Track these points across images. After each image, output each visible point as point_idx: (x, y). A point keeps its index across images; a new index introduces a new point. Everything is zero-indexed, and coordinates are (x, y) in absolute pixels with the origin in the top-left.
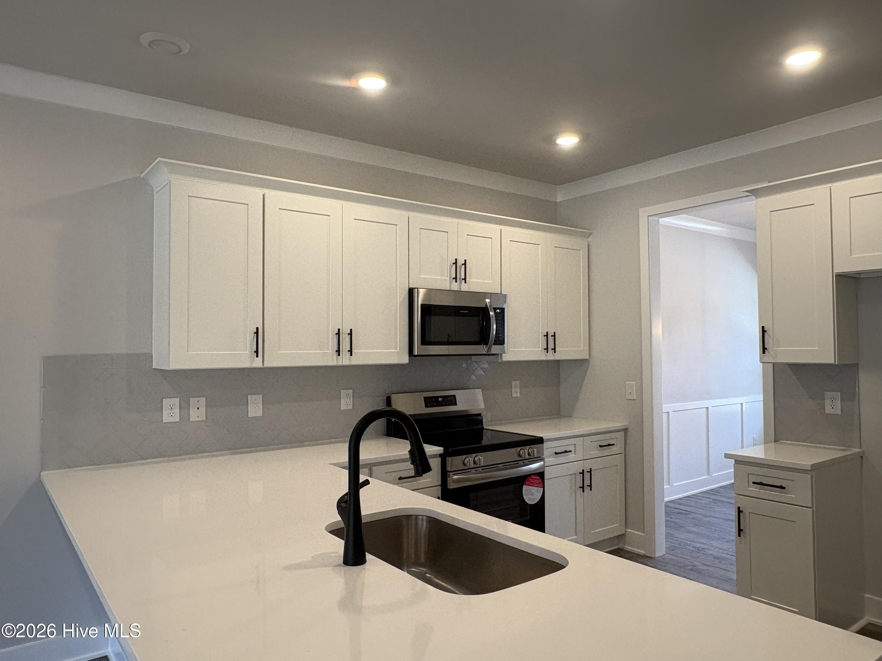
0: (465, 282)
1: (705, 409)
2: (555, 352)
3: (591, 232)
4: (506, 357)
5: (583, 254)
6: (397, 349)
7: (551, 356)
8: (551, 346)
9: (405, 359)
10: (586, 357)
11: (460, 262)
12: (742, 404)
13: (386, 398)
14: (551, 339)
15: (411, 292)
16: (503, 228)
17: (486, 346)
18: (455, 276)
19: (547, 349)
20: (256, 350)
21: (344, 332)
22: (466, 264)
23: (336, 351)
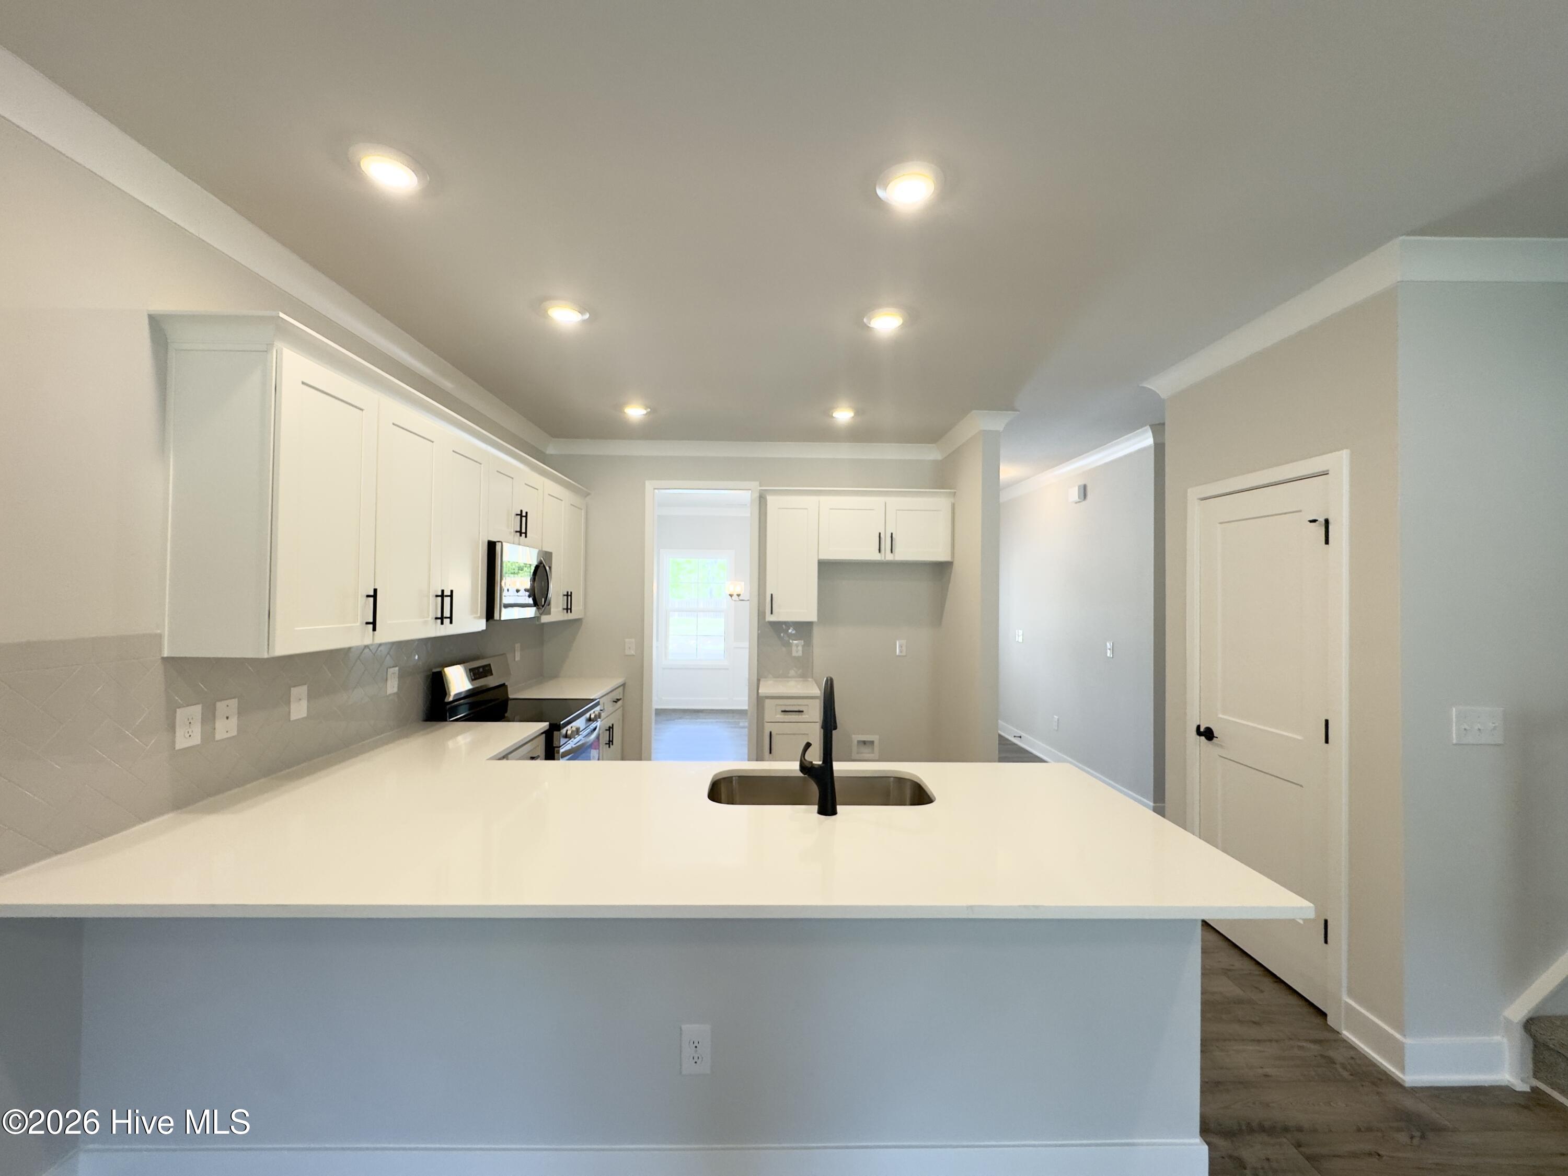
0: (525, 537)
2: (571, 612)
3: (589, 491)
5: (583, 514)
6: (477, 613)
7: (567, 617)
8: (569, 607)
9: (484, 626)
10: (583, 617)
11: (524, 514)
13: (430, 674)
14: (569, 599)
15: (492, 546)
16: (544, 479)
17: (538, 609)
18: (519, 530)
19: (567, 609)
20: (371, 620)
21: (445, 594)
22: (526, 516)
23: (437, 618)
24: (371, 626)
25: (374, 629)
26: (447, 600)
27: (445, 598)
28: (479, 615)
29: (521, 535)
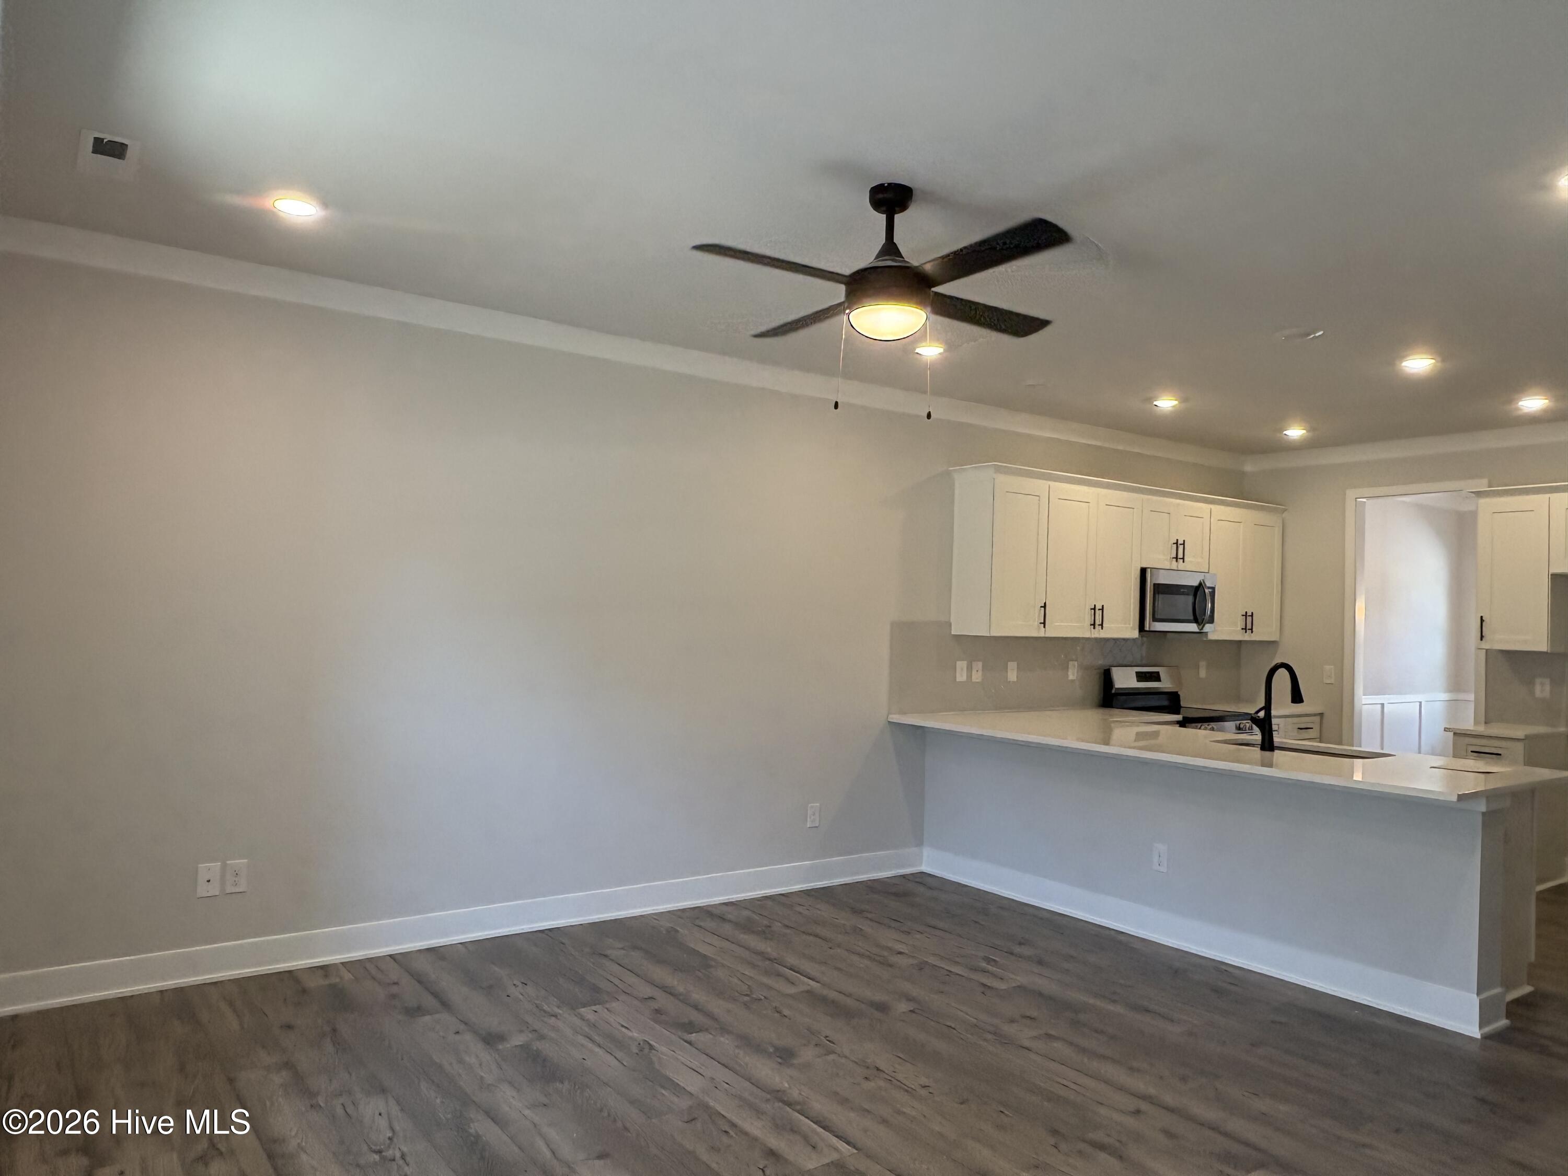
0: (1183, 562)
1: (1380, 705)
2: (1252, 632)
3: (1286, 508)
4: (1212, 637)
5: (1277, 531)
6: (1130, 624)
7: (1247, 637)
8: (1249, 626)
9: (1135, 634)
10: (1278, 640)
11: (1180, 542)
12: (1420, 703)
13: (1103, 671)
14: (1249, 619)
15: (1143, 571)
16: (1212, 506)
17: (1199, 625)
18: (1175, 557)
19: (1245, 629)
20: (1043, 622)
21: (1097, 608)
22: (1184, 544)
23: (1091, 625)
24: (1043, 625)
25: (1044, 627)
26: (1098, 613)
27: (1097, 612)
28: (1131, 625)
29: (1177, 561)
